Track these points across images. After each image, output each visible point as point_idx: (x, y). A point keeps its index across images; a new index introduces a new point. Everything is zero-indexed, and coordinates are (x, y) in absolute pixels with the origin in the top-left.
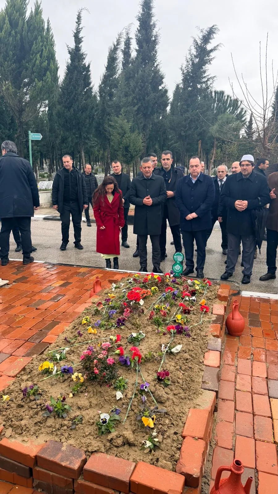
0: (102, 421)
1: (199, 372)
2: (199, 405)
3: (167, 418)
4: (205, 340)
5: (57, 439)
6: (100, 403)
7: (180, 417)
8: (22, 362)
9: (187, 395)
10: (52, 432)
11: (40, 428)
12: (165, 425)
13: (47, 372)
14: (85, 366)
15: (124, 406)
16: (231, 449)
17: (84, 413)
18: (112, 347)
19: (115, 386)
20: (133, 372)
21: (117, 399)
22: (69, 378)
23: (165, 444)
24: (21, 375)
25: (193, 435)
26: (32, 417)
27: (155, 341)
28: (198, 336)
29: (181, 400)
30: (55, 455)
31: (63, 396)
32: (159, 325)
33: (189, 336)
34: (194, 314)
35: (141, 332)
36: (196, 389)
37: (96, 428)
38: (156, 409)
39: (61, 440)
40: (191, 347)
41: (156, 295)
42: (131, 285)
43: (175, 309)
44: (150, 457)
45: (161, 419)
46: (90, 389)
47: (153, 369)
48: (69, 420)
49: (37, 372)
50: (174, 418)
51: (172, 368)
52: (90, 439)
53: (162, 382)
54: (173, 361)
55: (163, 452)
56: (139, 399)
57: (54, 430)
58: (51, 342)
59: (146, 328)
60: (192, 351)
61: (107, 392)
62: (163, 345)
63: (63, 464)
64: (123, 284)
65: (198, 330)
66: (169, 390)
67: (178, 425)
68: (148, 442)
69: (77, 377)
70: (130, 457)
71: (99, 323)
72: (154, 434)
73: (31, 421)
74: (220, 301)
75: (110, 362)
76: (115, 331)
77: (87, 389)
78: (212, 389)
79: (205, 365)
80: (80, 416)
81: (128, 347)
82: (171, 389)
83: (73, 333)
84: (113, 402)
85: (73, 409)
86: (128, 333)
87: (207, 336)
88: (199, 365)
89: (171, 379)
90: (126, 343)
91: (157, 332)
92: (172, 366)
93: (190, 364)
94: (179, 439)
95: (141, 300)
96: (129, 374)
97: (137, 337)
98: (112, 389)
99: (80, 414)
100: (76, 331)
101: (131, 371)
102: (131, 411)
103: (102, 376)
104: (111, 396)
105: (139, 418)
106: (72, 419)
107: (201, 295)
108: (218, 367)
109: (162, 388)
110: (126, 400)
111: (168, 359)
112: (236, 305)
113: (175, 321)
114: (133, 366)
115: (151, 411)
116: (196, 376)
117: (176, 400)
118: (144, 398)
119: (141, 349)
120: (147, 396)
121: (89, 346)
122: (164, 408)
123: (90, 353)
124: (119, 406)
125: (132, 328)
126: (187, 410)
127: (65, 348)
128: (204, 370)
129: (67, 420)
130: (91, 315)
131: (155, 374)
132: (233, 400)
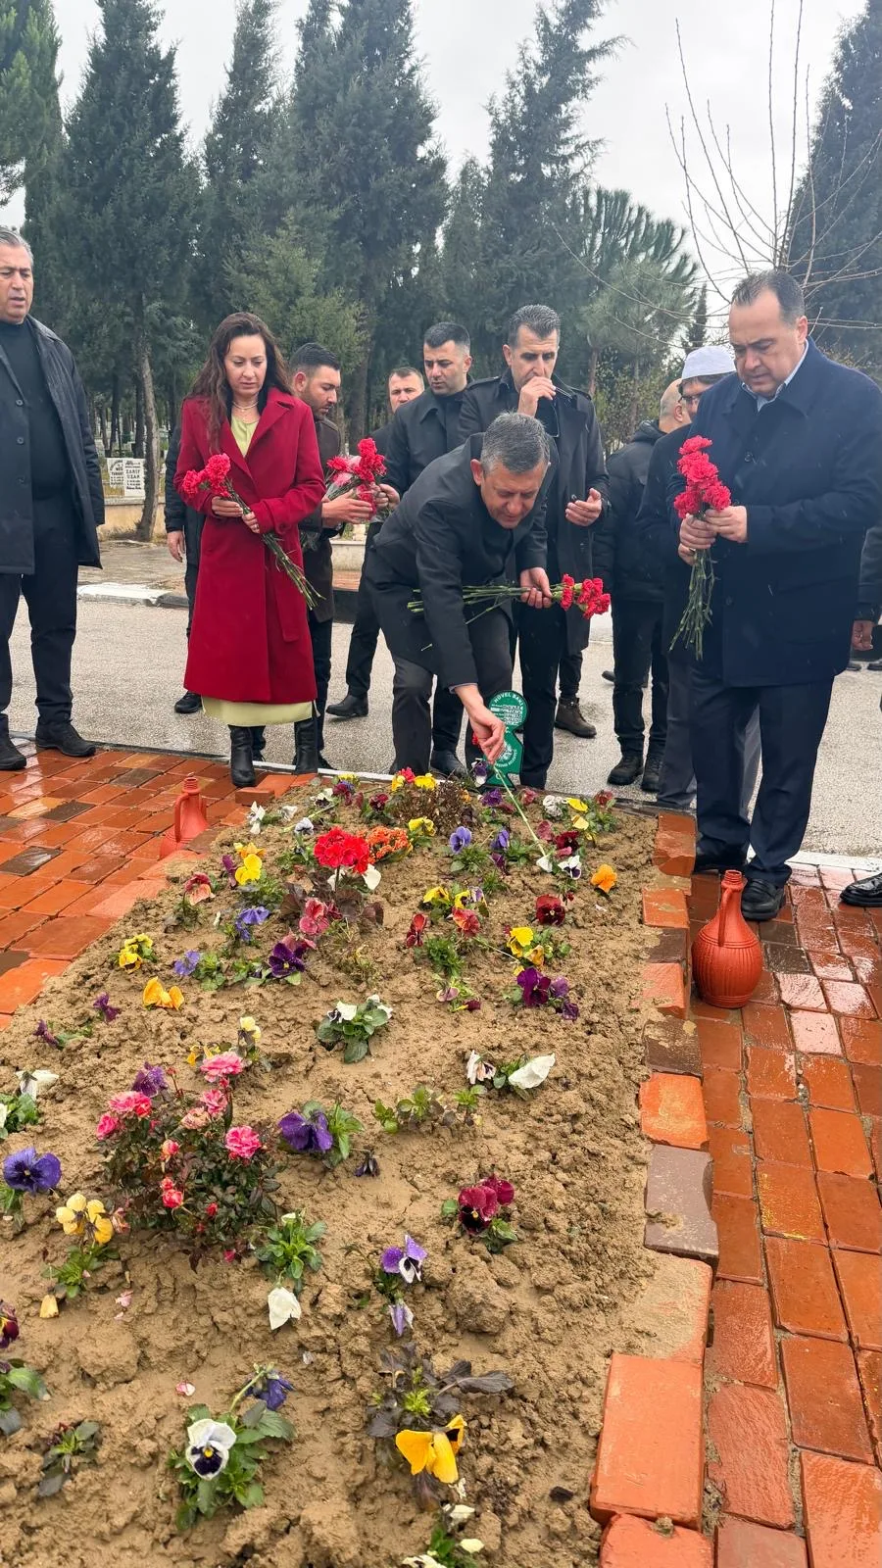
0: (197, 1457)
1: (626, 1170)
2: (648, 1334)
3: (512, 1412)
4: (632, 1030)
6: (191, 1344)
7: (572, 1399)
9: (594, 1288)
12: (505, 1453)
14: (118, 1170)
15: (307, 1358)
16: (791, 1528)
17: (109, 1402)
18: (249, 1069)
19: (264, 1258)
20: (343, 1180)
21: (274, 1326)
22: (43, 1215)
23: (515, 1559)
25: (651, 1508)
27: (434, 1039)
28: (606, 1012)
29: (570, 1316)
31: (5, 1321)
32: (447, 971)
33: (573, 1012)
34: (575, 923)
35: (376, 998)
36: (626, 1255)
37: (167, 1486)
38: (462, 1375)
40: (587, 1062)
41: (425, 850)
42: (327, 812)
43: (500, 907)
46: (142, 1272)
47: (436, 1166)
48: (29, 1447)
50: (544, 1410)
51: (517, 1159)
52: (132, 1548)
53: (480, 1233)
54: (518, 1126)
56: (379, 1318)
59: (394, 983)
60: (591, 1078)
62: (474, 1058)
64: (293, 809)
65: (603, 988)
66: (511, 1264)
67: (566, 1445)
68: (429, 1561)
69: (80, 1216)
71: (194, 961)
72: (460, 1512)
74: (664, 875)
75: (240, 1148)
76: (261, 995)
77: (127, 1273)
78: (694, 1248)
79: (649, 1138)
80: (86, 1424)
81: (322, 1064)
82: (520, 1261)
83: (79, 1004)
84: (254, 1340)
85: (55, 1388)
86: (320, 1005)
87: (637, 1010)
88: (624, 1141)
89: (516, 1215)
90: (311, 1050)
91: (442, 1000)
92: (514, 1151)
93: (588, 1137)
94: (580, 1526)
95: (370, 867)
96: (328, 1190)
97: (360, 1021)
98: (247, 1274)
99: (87, 1413)
100: (89, 995)
101: (336, 1178)
102: (341, 1382)
103: (199, 1218)
104: (245, 1309)
105: (381, 1429)
106: (45, 1439)
107: (594, 854)
108: (705, 1147)
109: (483, 1259)
110: (315, 1328)
111: (494, 1118)
112: (734, 891)
113: (508, 950)
114: (345, 1154)
115: (436, 1387)
116: (618, 1193)
117: (550, 1316)
118: (404, 1313)
119: (377, 1076)
120: (415, 1301)
121: (147, 1066)
122: (502, 1364)
123: (143, 1106)
124: (283, 1357)
125: (337, 982)
126: (600, 1363)
127: (35, 1074)
128: (647, 1159)
129: (18, 1449)
130: (162, 928)
131: (447, 1193)
132: (758, 1279)
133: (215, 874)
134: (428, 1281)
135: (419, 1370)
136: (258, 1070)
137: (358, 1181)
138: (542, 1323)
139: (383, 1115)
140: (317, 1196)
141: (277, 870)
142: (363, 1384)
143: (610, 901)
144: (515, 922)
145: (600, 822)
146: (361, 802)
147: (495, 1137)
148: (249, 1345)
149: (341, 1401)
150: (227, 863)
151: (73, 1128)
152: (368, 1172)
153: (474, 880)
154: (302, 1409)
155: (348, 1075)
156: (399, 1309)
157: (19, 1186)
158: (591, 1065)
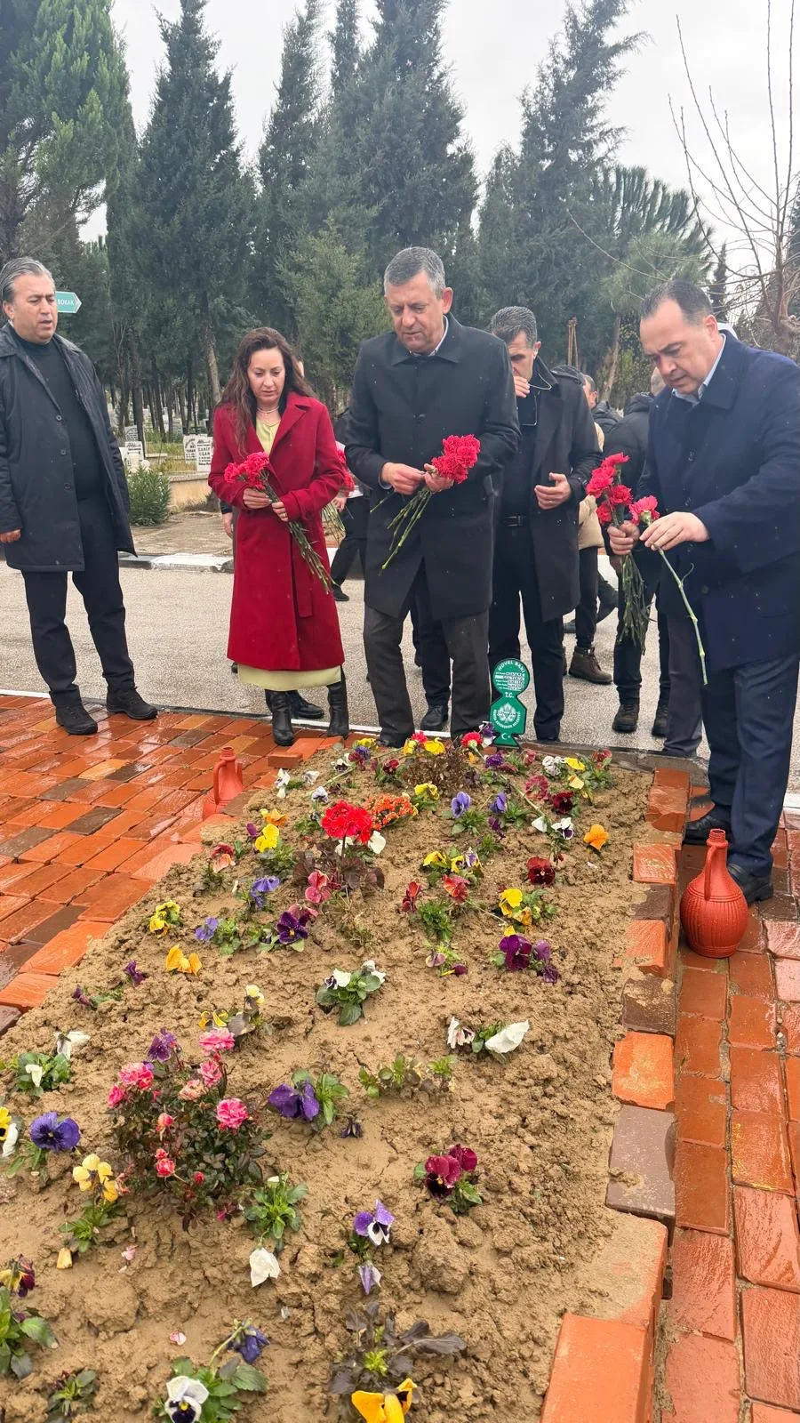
0: (175, 1410)
1: (594, 1130)
2: (600, 1294)
3: (466, 1371)
4: (612, 988)
7: (523, 1358)
9: (551, 1249)
12: (457, 1410)
14: (126, 1135)
15: (284, 1313)
17: (110, 1350)
18: (252, 1033)
19: (251, 1218)
20: (329, 1142)
21: (254, 1284)
22: (64, 1173)
27: (423, 1002)
28: (588, 972)
29: (526, 1277)
31: (22, 1274)
32: (439, 934)
33: (553, 975)
34: (566, 881)
35: (370, 963)
36: (587, 1215)
38: (420, 1335)
40: (563, 1025)
41: (430, 814)
42: (345, 775)
43: (497, 868)
45: (439, 1381)
46: (144, 1229)
47: (414, 1130)
50: (495, 1368)
51: (488, 1123)
53: (448, 1199)
54: (494, 1089)
56: (350, 1277)
58: (30, 1004)
59: (391, 946)
60: (566, 1040)
61: (216, 1245)
62: (454, 1023)
64: (315, 774)
65: (586, 948)
66: (475, 1226)
67: (513, 1403)
69: (94, 1175)
71: (213, 927)
74: (656, 831)
75: (228, 1120)
76: (270, 960)
77: (133, 1228)
78: (652, 1209)
79: (618, 1098)
80: (85, 1373)
81: (320, 1026)
82: (483, 1223)
83: (115, 967)
84: (238, 1294)
85: (65, 1335)
86: (322, 968)
87: (620, 969)
88: (595, 1102)
89: (483, 1177)
90: (310, 1013)
91: (430, 965)
92: (487, 1115)
93: (558, 1100)
95: (376, 835)
96: (315, 1151)
97: (354, 987)
98: (235, 1233)
99: (88, 1361)
100: (124, 958)
101: (323, 1140)
102: (313, 1337)
103: (189, 1185)
104: (231, 1267)
105: (342, 1386)
106: (50, 1385)
107: (589, 812)
108: (670, 1107)
109: (449, 1221)
110: (292, 1285)
111: (473, 1081)
112: (718, 848)
113: (498, 912)
114: (329, 1119)
115: (395, 1346)
116: (584, 1153)
117: (507, 1278)
118: (372, 1273)
119: (367, 1039)
120: (383, 1262)
121: (164, 1030)
122: (456, 1322)
123: (144, 1080)
124: (263, 1311)
125: (338, 947)
126: (552, 1322)
127: (68, 1036)
128: (614, 1119)
129: (28, 1392)
130: (191, 893)
131: (421, 1155)
132: (725, 1230)
133: (241, 839)
134: (395, 1244)
135: (382, 1328)
136: (262, 1034)
137: (342, 1142)
138: (499, 1284)
139: (368, 1081)
140: (304, 1158)
141: (296, 834)
142: (331, 1341)
143: (602, 858)
144: (509, 881)
145: (597, 780)
146: (375, 766)
147: (471, 1100)
148: (235, 1299)
149: (312, 1356)
150: (252, 828)
151: (98, 1088)
152: (352, 1134)
153: (473, 841)
154: (278, 1361)
155: (340, 1038)
156: (367, 1270)
157: (44, 1146)
158: (566, 1027)
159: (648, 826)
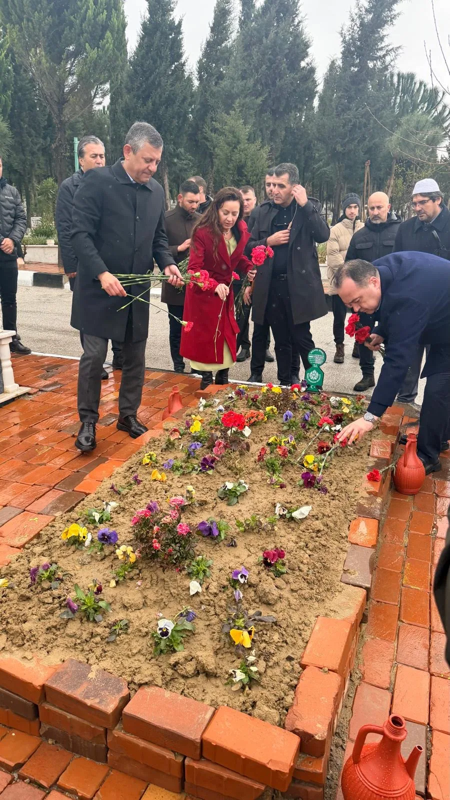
0: (161, 631)
1: (338, 553)
2: (335, 611)
3: (276, 631)
4: (354, 500)
5: (82, 658)
6: (162, 599)
7: (300, 630)
8: (36, 523)
9: (315, 593)
10: (75, 645)
11: (54, 637)
12: (271, 643)
13: (76, 542)
14: (139, 536)
15: (203, 607)
16: (388, 689)
17: (132, 615)
18: (189, 505)
19: (190, 571)
20: (222, 548)
21: (191, 594)
23: (270, 677)
24: (33, 545)
25: (321, 664)
26: (43, 618)
27: (265, 498)
28: (342, 492)
29: (303, 602)
30: (76, 687)
31: (97, 585)
32: (274, 472)
33: (325, 491)
34: (336, 454)
35: (242, 481)
36: (332, 583)
37: (151, 642)
38: (258, 616)
39: (88, 660)
40: (328, 510)
41: (273, 420)
42: (233, 401)
43: (303, 446)
44: (242, 699)
45: (265, 632)
46: (146, 574)
47: (259, 545)
48: (105, 627)
49: (60, 541)
50: (288, 631)
51: (291, 545)
52: (138, 660)
53: (271, 569)
54: (295, 533)
55: (264, 691)
56: (230, 595)
57: (79, 641)
58: (90, 492)
59: (252, 475)
60: (329, 517)
61: (175, 580)
62: (278, 505)
63: (89, 702)
64: (218, 401)
65: (342, 482)
66: (283, 582)
67: (294, 643)
68: (238, 672)
69: (125, 553)
70: (207, 696)
71: (172, 463)
72: (252, 659)
73: (40, 624)
74: (384, 434)
75: (182, 531)
76: (197, 478)
77: (140, 574)
78: (361, 583)
79: (350, 542)
80: (124, 620)
81: (219, 505)
82: (286, 580)
83: (127, 478)
84: (184, 599)
85: (114, 609)
86: (220, 483)
87: (357, 492)
88: (340, 542)
89: (287, 564)
90: (215, 499)
91: (269, 483)
92: (291, 542)
93: (323, 539)
94: (295, 669)
95: (247, 428)
96: (216, 551)
97: (235, 489)
98: (183, 576)
99: (125, 617)
100: (131, 475)
101: (220, 546)
102: (215, 616)
103: (166, 554)
104: (182, 588)
105: (226, 630)
106: (110, 624)
108: (373, 547)
109: (271, 578)
110: (206, 596)
111: (285, 530)
112: (412, 442)
113: (303, 465)
114: (223, 537)
115: (248, 618)
116: (332, 561)
117: (295, 600)
118: (239, 594)
119: (240, 511)
120: (244, 591)
121: (151, 501)
122: (273, 614)
123: (148, 514)
124: (194, 605)
125: (228, 474)
126: (313, 619)
127: (110, 503)
128: (348, 550)
129: (102, 627)
130: (160, 450)
131: (261, 554)
132: (396, 604)
133: (182, 428)
134: (249, 584)
135: (243, 613)
136: (194, 506)
137: (228, 548)
138: (291, 602)
139: (239, 524)
140: (211, 552)
141: (208, 427)
142: (222, 616)
144: (309, 452)
145: (357, 409)
146: (247, 398)
147: (285, 536)
148: (183, 601)
149: (214, 622)
150: (187, 423)
151: (123, 523)
152: (232, 545)
153: (293, 433)
154: (200, 625)
155: (228, 510)
156: (237, 592)
157: (103, 542)
158: (329, 512)
159: (380, 432)
